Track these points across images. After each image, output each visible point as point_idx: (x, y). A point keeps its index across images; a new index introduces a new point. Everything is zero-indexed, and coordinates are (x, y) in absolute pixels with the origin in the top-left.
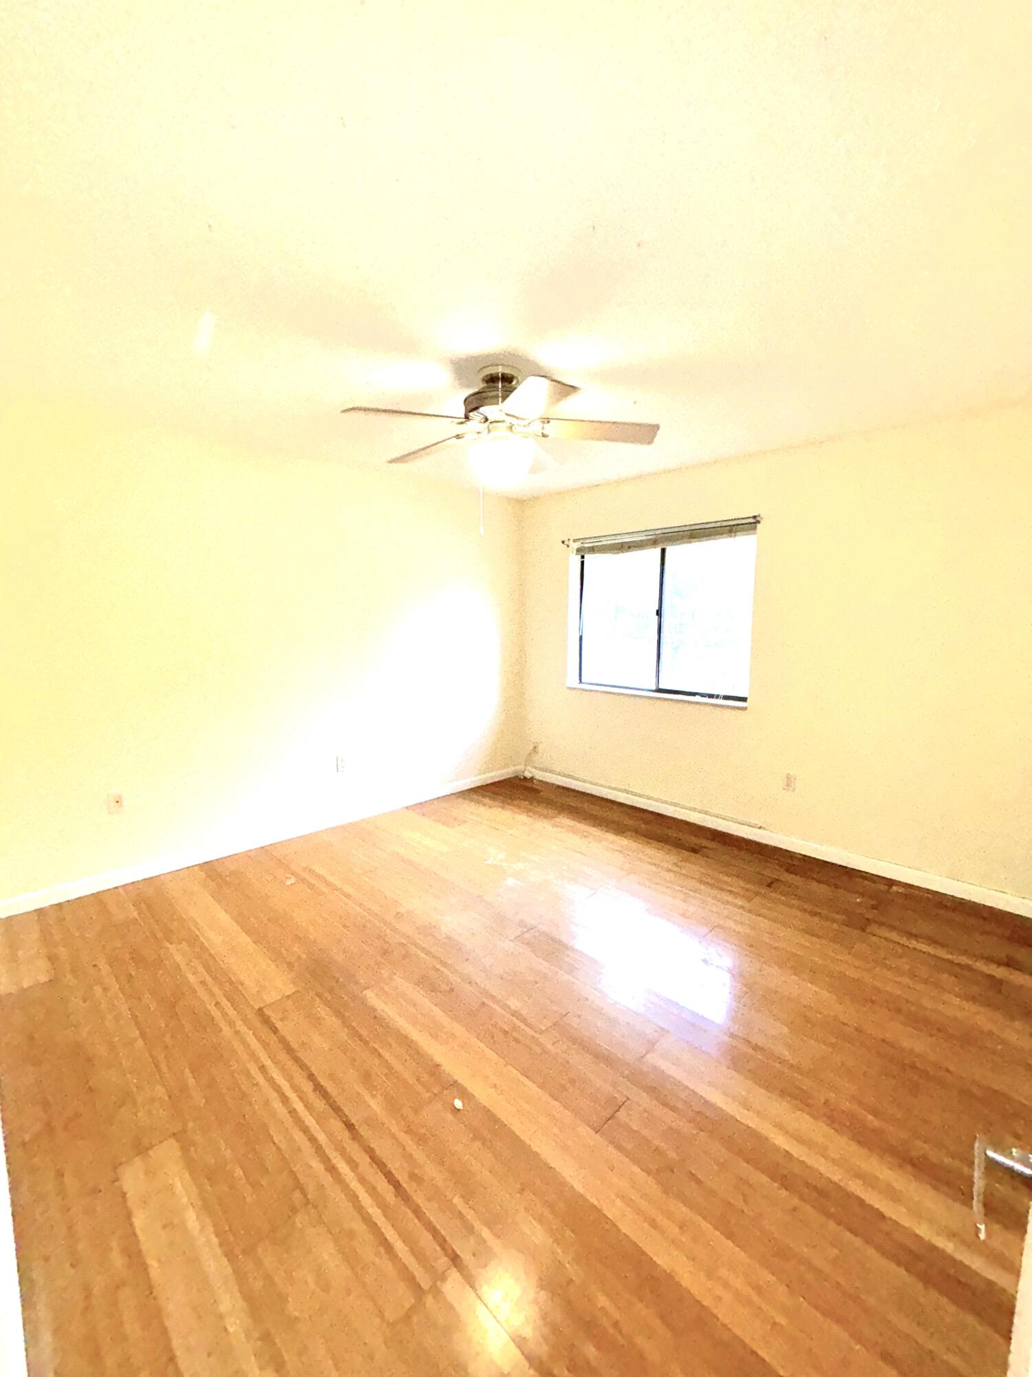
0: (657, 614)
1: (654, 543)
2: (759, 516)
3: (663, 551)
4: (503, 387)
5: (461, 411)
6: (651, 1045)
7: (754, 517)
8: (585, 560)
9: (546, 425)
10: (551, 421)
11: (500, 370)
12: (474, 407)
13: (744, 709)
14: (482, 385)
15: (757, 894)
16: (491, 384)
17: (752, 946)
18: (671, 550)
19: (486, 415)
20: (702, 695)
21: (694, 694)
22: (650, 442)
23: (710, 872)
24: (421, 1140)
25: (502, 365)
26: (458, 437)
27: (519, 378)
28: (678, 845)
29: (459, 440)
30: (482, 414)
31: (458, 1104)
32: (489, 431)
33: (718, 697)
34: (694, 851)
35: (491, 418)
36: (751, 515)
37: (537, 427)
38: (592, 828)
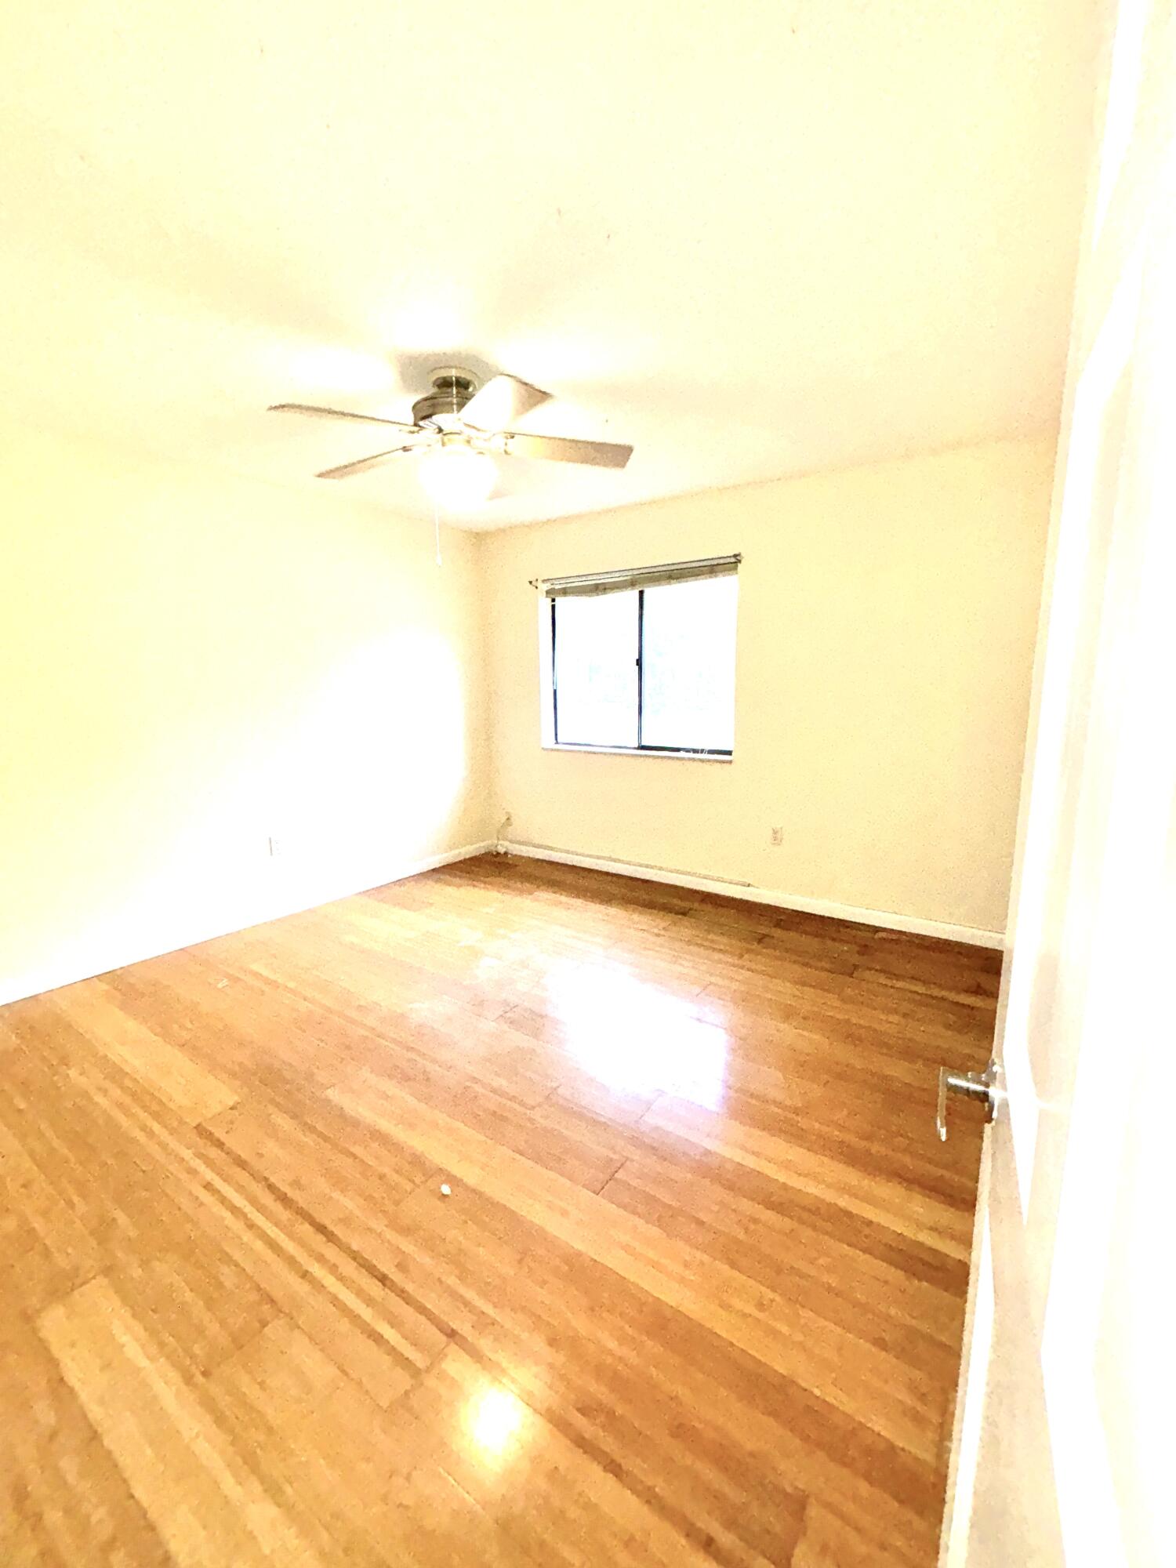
0: (637, 664)
1: (632, 583)
2: (739, 555)
3: (641, 593)
4: (458, 393)
5: (411, 419)
6: (648, 1106)
7: (735, 556)
8: (556, 603)
9: (510, 441)
10: (516, 436)
11: (453, 373)
12: (424, 414)
13: (730, 762)
14: (433, 390)
15: (748, 951)
16: (445, 389)
17: (745, 1000)
18: (650, 592)
19: (440, 425)
20: (687, 750)
21: (678, 750)
22: (623, 466)
23: (697, 933)
24: (406, 1231)
25: (456, 367)
26: (405, 449)
27: (476, 383)
28: (666, 909)
29: (406, 453)
30: (434, 424)
31: (446, 1189)
32: (443, 444)
33: (702, 751)
34: (684, 914)
35: (446, 430)
36: (732, 554)
37: (499, 442)
38: (575, 900)
